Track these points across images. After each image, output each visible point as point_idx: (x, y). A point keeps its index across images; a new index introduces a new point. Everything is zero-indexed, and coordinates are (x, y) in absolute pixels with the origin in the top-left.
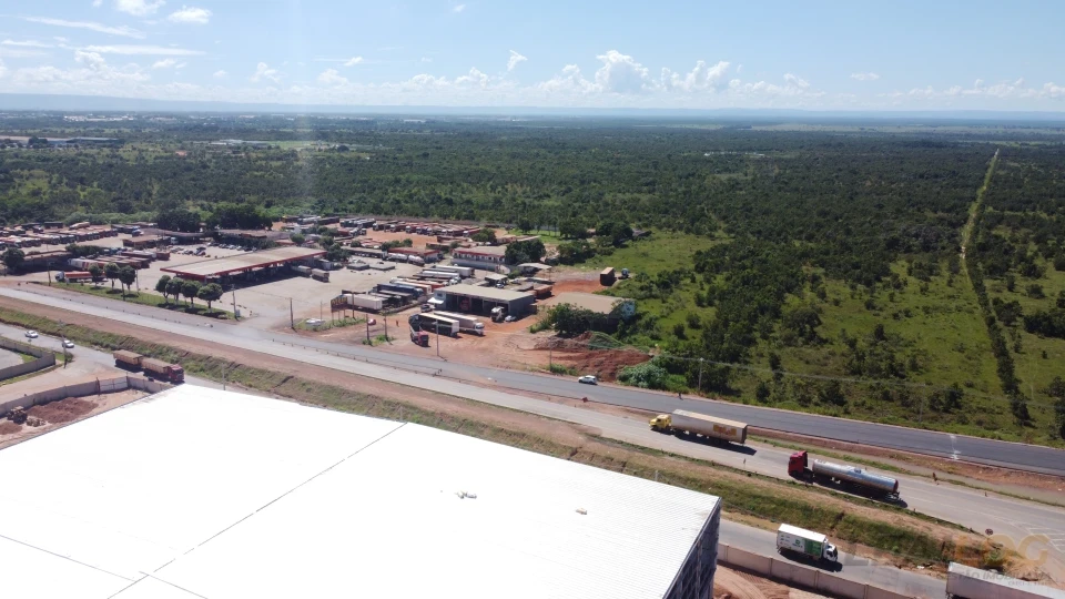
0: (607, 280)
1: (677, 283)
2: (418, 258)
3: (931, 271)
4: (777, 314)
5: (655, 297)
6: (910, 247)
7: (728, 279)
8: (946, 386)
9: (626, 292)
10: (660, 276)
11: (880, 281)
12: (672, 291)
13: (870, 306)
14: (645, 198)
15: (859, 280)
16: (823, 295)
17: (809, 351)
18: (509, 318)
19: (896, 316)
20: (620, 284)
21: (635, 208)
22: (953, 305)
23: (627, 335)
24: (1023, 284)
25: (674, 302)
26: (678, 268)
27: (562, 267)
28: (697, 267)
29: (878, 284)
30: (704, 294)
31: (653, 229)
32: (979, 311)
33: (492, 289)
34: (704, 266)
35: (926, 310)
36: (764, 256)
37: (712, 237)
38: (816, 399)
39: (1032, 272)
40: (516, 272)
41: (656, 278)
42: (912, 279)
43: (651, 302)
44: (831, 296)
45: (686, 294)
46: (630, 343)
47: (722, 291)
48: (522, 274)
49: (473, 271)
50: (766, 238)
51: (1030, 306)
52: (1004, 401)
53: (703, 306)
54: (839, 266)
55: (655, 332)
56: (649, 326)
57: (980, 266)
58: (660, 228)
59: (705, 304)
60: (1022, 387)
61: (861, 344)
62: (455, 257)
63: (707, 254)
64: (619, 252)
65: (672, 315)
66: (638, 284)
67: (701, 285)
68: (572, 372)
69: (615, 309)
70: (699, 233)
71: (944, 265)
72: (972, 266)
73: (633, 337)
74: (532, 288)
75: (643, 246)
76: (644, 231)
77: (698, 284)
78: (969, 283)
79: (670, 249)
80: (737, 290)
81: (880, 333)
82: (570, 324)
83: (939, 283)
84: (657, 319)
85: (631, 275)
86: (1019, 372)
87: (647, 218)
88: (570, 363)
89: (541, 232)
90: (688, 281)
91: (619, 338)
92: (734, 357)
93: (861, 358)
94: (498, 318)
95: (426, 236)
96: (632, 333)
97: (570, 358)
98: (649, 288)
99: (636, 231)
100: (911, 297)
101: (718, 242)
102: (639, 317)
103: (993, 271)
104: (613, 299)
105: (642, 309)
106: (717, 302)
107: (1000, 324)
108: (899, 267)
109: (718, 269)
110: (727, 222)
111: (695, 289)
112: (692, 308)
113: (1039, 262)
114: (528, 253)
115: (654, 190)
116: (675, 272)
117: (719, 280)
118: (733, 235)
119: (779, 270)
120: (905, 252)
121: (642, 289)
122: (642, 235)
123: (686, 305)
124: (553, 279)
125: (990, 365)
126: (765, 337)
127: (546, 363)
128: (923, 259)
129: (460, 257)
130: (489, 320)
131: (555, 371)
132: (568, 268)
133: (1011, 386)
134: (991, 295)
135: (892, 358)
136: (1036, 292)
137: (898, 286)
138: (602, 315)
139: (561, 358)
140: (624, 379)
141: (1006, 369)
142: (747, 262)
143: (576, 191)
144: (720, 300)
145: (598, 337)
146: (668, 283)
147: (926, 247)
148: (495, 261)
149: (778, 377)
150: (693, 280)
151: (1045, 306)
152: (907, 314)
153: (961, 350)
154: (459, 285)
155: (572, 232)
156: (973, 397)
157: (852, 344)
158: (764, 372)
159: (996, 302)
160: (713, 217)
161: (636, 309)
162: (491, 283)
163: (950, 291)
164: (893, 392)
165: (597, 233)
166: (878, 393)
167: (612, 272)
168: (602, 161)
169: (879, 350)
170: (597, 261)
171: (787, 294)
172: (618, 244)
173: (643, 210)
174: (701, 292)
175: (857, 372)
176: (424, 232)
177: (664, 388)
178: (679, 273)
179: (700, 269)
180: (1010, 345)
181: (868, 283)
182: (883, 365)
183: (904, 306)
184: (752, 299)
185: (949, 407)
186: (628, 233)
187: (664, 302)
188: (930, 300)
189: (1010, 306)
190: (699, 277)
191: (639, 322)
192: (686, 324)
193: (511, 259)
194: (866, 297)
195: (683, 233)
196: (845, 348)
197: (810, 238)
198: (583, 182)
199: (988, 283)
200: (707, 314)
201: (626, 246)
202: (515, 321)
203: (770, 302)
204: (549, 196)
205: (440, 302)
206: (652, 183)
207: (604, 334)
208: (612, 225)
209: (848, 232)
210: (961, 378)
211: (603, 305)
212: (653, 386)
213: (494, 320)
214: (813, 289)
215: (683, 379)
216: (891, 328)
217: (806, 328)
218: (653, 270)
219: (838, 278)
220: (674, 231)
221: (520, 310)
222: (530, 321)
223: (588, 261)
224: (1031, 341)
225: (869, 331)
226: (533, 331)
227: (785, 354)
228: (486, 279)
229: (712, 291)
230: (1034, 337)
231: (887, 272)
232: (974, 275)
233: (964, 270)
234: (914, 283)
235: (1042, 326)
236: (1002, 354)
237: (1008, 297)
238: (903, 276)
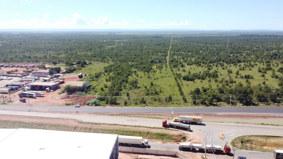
0: (81, 77)
1: (100, 76)
2: (20, 75)
3: (161, 67)
4: (127, 82)
5: (95, 80)
6: (156, 62)
7: (113, 74)
8: (168, 95)
9: (86, 80)
10: (95, 74)
11: (150, 71)
12: (99, 78)
13: (149, 77)
14: (89, 53)
15: (145, 71)
16: (137, 76)
17: (136, 91)
18: (52, 91)
19: (155, 79)
20: (84, 77)
21: (86, 56)
22: (167, 75)
23: (88, 92)
24: (181, 69)
25: (100, 81)
26: (100, 72)
27: (67, 74)
28: (105, 71)
29: (150, 72)
30: (108, 78)
31: (92, 62)
32: (173, 76)
33: (46, 82)
34: (107, 71)
35: (162, 77)
36: (122, 67)
37: (108, 63)
38: (139, 103)
39: (183, 66)
40: (53, 77)
41: (94, 75)
42: (158, 70)
43: (94, 82)
44: (139, 76)
45: (103, 79)
46: (89, 94)
47: (113, 77)
48: (55, 77)
49: (39, 78)
50: (122, 62)
51: (184, 74)
52: (181, 97)
53: (108, 82)
54: (140, 68)
55: (95, 90)
56: (93, 88)
57: (172, 65)
58: (94, 61)
59: (108, 81)
60: (184, 94)
61: (148, 87)
62: (33, 74)
63: (108, 68)
64: (83, 69)
65: (100, 85)
66: (90, 77)
67: (107, 76)
68: (73, 104)
69: (84, 85)
70: (105, 62)
71: (164, 66)
72: (170, 65)
73: (89, 92)
74: (58, 81)
75: (90, 66)
76: (90, 62)
77: (106, 76)
78: (170, 70)
79: (98, 67)
80: (116, 76)
81: (152, 84)
82: (71, 91)
83: (163, 70)
84: (96, 86)
85: (87, 75)
86: (183, 90)
87: (90, 59)
88: (72, 102)
89: (59, 64)
90: (103, 75)
91: (86, 93)
92: (117, 94)
93: (148, 91)
94: (48, 91)
95: (23, 68)
96: (89, 91)
97: (72, 100)
98: (93, 78)
99: (87, 63)
100: (158, 74)
101: (110, 64)
102: (91, 86)
103: (175, 66)
104: (83, 82)
105: (91, 84)
106: (111, 80)
107: (178, 79)
108: (154, 67)
109: (111, 71)
110: (112, 59)
111: (105, 77)
112: (105, 82)
113: (184, 64)
114: (56, 71)
115: (91, 51)
116: (99, 73)
117: (111, 74)
118: (113, 62)
119: (126, 70)
120: (155, 63)
121: (91, 78)
122: (89, 64)
123: (103, 82)
124: (64, 78)
125: (177, 89)
126: (125, 88)
127: (65, 103)
128: (159, 65)
129: (34, 74)
130: (45, 92)
131: (67, 105)
132: (69, 74)
133: (182, 94)
134: (175, 72)
135: (155, 90)
136: (184, 71)
137: (154, 72)
138: (80, 87)
139: (69, 101)
140: (88, 104)
141: (180, 90)
142: (118, 69)
143: (69, 52)
144: (112, 79)
145: (80, 93)
146: (97, 76)
147: (160, 62)
148: (46, 74)
149: (129, 98)
150: (104, 75)
151: (186, 74)
152: (157, 79)
153: (170, 86)
154: (35, 82)
155: (69, 64)
156: (174, 97)
158: (125, 97)
159: (176, 74)
160: (108, 57)
161: (89, 84)
162: (45, 81)
163: (166, 72)
164: (157, 99)
165: (76, 64)
166: (153, 99)
167: (82, 74)
168: (76, 44)
169: (152, 88)
170: (77, 72)
171: (129, 76)
172: (82, 66)
173: (89, 56)
174: (107, 78)
175: (148, 95)
176: (22, 67)
177: (100, 105)
178: (100, 73)
179: (106, 72)
180: (180, 84)
181: (148, 72)
182: (154, 92)
183: (156, 77)
184: (120, 78)
185: (169, 100)
186: (85, 63)
187: (97, 81)
188: (162, 75)
189: (179, 75)
190: (106, 74)
191: (90, 88)
192: (104, 87)
193: (51, 73)
194: (148, 75)
195: (100, 62)
196: (144, 89)
197: (133, 61)
198: (71, 50)
199: (174, 69)
200: (109, 84)
201: (85, 67)
202: (54, 91)
203: (125, 79)
204: (61, 54)
205: (29, 88)
206: (91, 49)
207: (81, 92)
208: (80, 61)
209: (142, 59)
210: (171, 93)
211: (80, 84)
212: (96, 105)
213: (47, 92)
214: (135, 74)
215: (104, 102)
216: (154, 82)
217: (135, 84)
218: (93, 73)
219: (141, 71)
220: (98, 62)
221: (55, 88)
222: (58, 91)
223: (74, 72)
224: (185, 82)
225: (150, 84)
226: (60, 94)
227: (130, 92)
228: (43, 80)
229: (110, 77)
230: (185, 81)
231: (152, 69)
232: (171, 68)
233: (169, 67)
234: (158, 71)
235: (186, 79)
236: (179, 86)
237: (178, 72)
238: (155, 69)
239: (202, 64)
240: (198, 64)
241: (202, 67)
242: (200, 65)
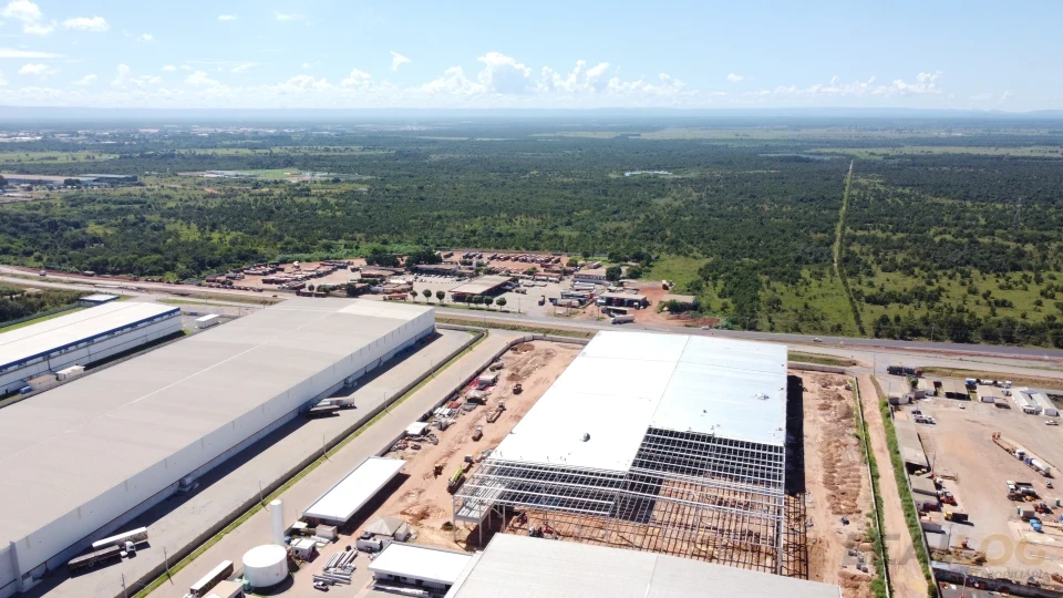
2: (555, 279)
3: (821, 275)
6: (807, 261)
8: (836, 324)
11: (798, 282)
12: (702, 292)
13: (797, 295)
15: (788, 281)
17: (781, 314)
18: (641, 307)
19: (810, 299)
22: (834, 292)
24: (865, 280)
29: (798, 284)
32: (846, 295)
34: (708, 277)
35: (823, 295)
38: (790, 330)
39: (870, 274)
42: (813, 280)
44: (779, 291)
47: (729, 291)
51: (868, 291)
52: (856, 328)
56: (709, 307)
57: (845, 271)
61: (800, 311)
63: (706, 271)
64: (654, 270)
65: (712, 303)
66: (685, 289)
71: (827, 271)
72: (841, 271)
73: (705, 312)
75: (662, 266)
77: (711, 287)
78: (840, 281)
79: (679, 267)
81: (806, 306)
83: (826, 281)
84: (709, 304)
85: (673, 284)
86: (861, 318)
90: (705, 286)
91: (700, 313)
93: (802, 316)
98: (692, 291)
99: (653, 257)
100: (815, 289)
102: (699, 304)
103: (851, 274)
107: (855, 300)
109: (715, 278)
110: (695, 246)
113: (874, 267)
116: (697, 282)
118: (706, 256)
120: (806, 264)
122: (656, 259)
125: (851, 317)
128: (815, 268)
130: (633, 309)
134: (851, 287)
136: (871, 284)
137: (807, 284)
139: (683, 322)
140: (717, 327)
141: (857, 317)
144: (729, 294)
145: (694, 313)
146: (699, 288)
147: (817, 261)
151: (874, 291)
152: (815, 297)
153: (840, 311)
156: (846, 328)
157: (796, 311)
159: (853, 290)
163: (832, 285)
164: (817, 326)
166: (812, 327)
167: (666, 282)
169: (808, 312)
172: (647, 265)
175: (802, 321)
178: (699, 282)
180: (859, 309)
181: (793, 283)
182: (811, 318)
183: (812, 294)
185: (838, 330)
188: (824, 290)
189: (859, 292)
192: (723, 307)
194: (794, 291)
196: (794, 313)
199: (849, 280)
203: (754, 295)
205: (604, 302)
210: (840, 321)
212: (729, 329)
213: (636, 308)
215: (739, 326)
216: (810, 304)
217: (775, 305)
219: (777, 281)
222: (651, 309)
224: (867, 307)
225: (802, 305)
227: (771, 316)
229: (722, 291)
230: (868, 305)
232: (842, 277)
233: (838, 274)
234: (814, 283)
235: (872, 300)
236: (856, 311)
237: (858, 287)
238: (809, 279)
239: (917, 270)
240: (908, 269)
241: (916, 277)
242: (912, 273)
